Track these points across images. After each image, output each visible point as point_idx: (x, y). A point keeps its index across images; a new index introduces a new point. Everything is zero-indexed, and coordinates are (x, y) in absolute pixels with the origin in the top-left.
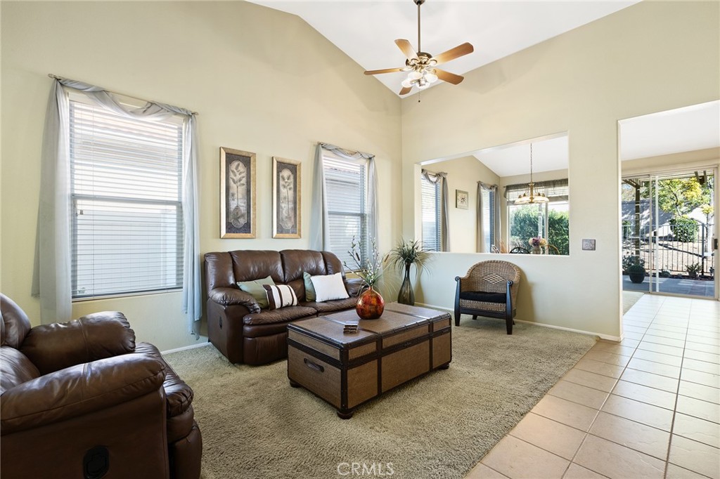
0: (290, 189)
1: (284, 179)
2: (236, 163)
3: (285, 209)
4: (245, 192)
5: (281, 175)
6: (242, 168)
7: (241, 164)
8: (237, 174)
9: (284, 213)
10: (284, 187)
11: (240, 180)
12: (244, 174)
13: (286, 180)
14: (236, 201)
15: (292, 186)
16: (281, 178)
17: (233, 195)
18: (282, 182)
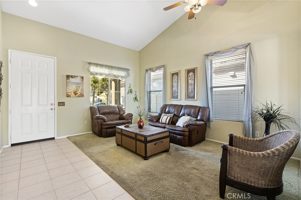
0: (193, 80)
1: (190, 76)
2: (175, 76)
3: (190, 88)
4: (177, 84)
5: (189, 75)
6: (176, 77)
7: (176, 76)
8: (175, 79)
9: (190, 90)
10: (190, 79)
11: (176, 81)
12: (177, 79)
13: (191, 77)
14: (174, 88)
15: (193, 78)
16: (189, 76)
17: (174, 86)
18: (189, 78)
